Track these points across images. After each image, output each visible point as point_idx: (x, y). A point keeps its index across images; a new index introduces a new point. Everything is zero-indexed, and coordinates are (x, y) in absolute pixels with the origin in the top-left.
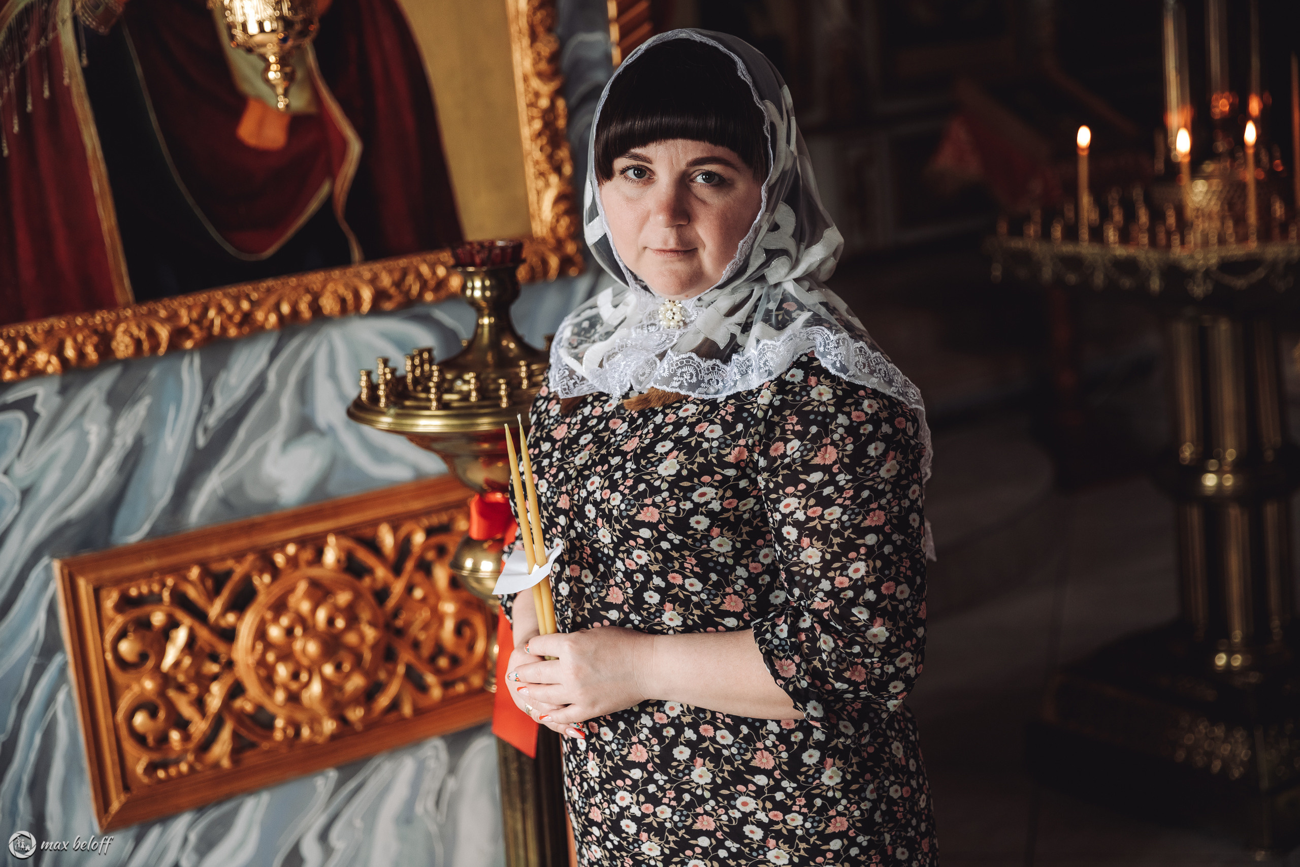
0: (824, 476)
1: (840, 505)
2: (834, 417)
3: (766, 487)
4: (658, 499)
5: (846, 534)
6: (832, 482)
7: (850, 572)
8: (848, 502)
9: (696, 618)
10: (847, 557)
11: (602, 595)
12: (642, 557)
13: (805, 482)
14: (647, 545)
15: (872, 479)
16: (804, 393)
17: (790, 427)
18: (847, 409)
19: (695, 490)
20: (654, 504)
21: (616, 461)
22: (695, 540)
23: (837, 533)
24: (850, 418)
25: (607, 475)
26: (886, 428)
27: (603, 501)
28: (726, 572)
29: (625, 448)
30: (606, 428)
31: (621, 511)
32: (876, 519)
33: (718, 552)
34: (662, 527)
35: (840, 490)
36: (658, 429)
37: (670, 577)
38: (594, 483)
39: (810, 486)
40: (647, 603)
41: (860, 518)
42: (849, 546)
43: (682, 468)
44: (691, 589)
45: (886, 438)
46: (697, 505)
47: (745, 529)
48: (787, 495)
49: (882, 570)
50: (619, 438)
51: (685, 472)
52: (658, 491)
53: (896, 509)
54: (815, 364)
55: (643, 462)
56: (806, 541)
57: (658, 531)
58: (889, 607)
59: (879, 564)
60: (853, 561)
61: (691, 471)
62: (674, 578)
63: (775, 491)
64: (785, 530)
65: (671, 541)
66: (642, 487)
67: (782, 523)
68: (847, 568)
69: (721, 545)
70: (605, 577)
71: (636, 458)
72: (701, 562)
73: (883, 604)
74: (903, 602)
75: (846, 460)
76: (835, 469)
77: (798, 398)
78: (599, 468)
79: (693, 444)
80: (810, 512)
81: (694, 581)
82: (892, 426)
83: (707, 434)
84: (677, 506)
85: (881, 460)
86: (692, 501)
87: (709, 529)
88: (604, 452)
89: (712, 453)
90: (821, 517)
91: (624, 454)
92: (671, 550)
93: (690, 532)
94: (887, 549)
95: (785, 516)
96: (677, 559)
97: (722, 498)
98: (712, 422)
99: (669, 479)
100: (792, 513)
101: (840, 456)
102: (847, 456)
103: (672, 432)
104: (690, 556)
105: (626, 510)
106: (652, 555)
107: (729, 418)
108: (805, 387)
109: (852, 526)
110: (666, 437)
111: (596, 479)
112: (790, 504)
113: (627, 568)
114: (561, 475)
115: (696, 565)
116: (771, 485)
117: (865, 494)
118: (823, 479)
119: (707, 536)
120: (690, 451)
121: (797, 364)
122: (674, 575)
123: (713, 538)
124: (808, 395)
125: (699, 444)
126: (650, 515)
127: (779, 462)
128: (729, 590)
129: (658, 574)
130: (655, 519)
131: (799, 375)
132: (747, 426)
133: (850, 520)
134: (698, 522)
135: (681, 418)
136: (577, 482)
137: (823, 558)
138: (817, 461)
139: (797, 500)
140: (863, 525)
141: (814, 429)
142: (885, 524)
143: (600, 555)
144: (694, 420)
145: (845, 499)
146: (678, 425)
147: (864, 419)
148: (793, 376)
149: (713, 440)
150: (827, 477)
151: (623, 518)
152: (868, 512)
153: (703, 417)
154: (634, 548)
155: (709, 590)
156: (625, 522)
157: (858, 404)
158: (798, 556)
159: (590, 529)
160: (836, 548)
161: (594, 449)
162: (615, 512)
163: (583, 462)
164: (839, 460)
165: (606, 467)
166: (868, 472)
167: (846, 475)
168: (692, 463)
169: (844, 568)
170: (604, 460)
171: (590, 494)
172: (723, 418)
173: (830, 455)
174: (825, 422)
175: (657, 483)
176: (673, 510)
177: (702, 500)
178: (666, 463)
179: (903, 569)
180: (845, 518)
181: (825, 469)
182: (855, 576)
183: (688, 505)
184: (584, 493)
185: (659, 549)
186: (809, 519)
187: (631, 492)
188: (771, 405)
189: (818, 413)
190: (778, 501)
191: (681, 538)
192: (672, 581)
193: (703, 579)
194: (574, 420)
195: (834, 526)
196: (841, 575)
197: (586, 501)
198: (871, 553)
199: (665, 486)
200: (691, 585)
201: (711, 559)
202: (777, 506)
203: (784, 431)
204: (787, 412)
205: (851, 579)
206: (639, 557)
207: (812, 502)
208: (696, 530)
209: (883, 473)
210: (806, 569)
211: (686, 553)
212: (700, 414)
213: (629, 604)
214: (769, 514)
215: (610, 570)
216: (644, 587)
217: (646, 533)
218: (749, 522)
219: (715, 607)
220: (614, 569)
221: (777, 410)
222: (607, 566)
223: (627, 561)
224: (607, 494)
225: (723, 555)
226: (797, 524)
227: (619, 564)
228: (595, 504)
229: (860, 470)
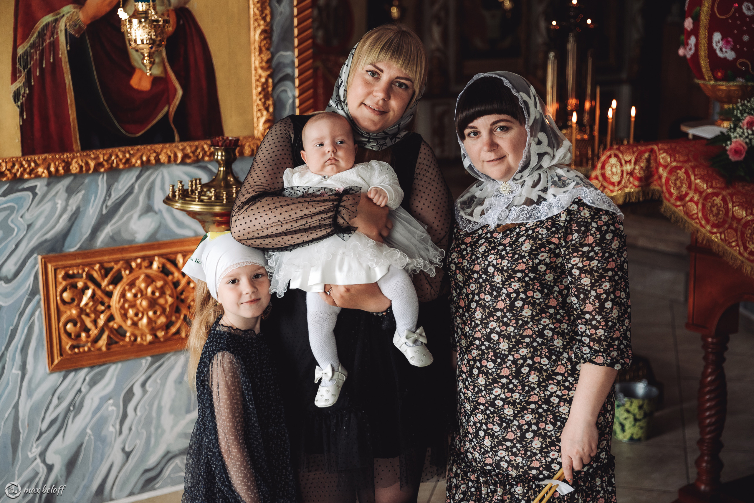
1: (597, 260)
2: (591, 224)
3: (565, 253)
4: (525, 260)
5: (600, 271)
6: (593, 250)
7: (603, 287)
8: (600, 259)
10: (601, 281)
11: (494, 305)
12: (516, 285)
13: (581, 251)
14: (519, 280)
15: (609, 249)
16: (578, 214)
17: (574, 228)
18: (595, 220)
19: (539, 255)
20: (523, 262)
21: (501, 248)
22: (540, 275)
23: (596, 271)
24: (597, 224)
25: (498, 253)
26: (612, 228)
27: (497, 264)
28: (550, 289)
29: (504, 243)
30: (492, 237)
31: (508, 267)
32: (612, 265)
33: (548, 280)
34: (527, 271)
35: (596, 254)
36: (518, 234)
37: (527, 293)
38: (492, 258)
39: (584, 253)
40: (516, 306)
41: (605, 265)
42: (601, 276)
43: (532, 246)
44: (536, 297)
45: (612, 232)
46: (540, 261)
47: (559, 270)
48: (574, 257)
49: (615, 286)
50: (499, 239)
51: (534, 248)
52: (524, 257)
53: (619, 261)
54: (582, 202)
55: (514, 246)
56: (583, 275)
57: (525, 273)
59: (614, 283)
63: (568, 255)
64: (573, 271)
65: (530, 277)
66: (516, 256)
67: (572, 268)
68: (602, 285)
69: (549, 277)
70: (496, 297)
71: (511, 245)
72: (542, 285)
73: (617, 300)
74: (623, 299)
75: (598, 241)
76: (594, 245)
77: (576, 216)
78: (492, 252)
80: (584, 263)
81: (538, 293)
82: (614, 227)
83: (540, 232)
84: (533, 262)
85: (612, 241)
86: (538, 259)
87: (545, 271)
89: (544, 239)
90: (589, 265)
91: (504, 245)
92: (529, 281)
93: (538, 272)
95: (573, 265)
96: (531, 284)
97: (550, 257)
98: (542, 227)
99: (528, 251)
100: (577, 264)
101: (595, 240)
103: (525, 233)
104: (537, 283)
105: (510, 266)
106: (521, 284)
107: (549, 226)
108: (579, 211)
109: (603, 268)
111: (492, 256)
112: (575, 260)
113: (508, 292)
114: (474, 257)
115: (539, 287)
116: (567, 253)
117: (607, 255)
119: (545, 273)
120: (534, 239)
121: (574, 203)
122: (530, 292)
123: (547, 274)
124: (580, 214)
125: (538, 236)
126: (522, 267)
127: (570, 243)
128: (551, 296)
129: (522, 292)
130: (524, 269)
131: (575, 207)
132: (557, 230)
133: (601, 266)
134: (541, 268)
135: (528, 228)
136: (482, 259)
137: (591, 282)
138: (586, 242)
139: (578, 259)
140: (606, 268)
141: (583, 229)
143: (494, 288)
144: (534, 227)
145: (599, 257)
146: (527, 230)
147: (603, 224)
148: (573, 207)
149: (543, 234)
150: (590, 249)
151: (509, 270)
152: (608, 263)
153: (537, 226)
154: (513, 282)
155: (544, 297)
157: (600, 218)
158: (580, 281)
159: (490, 277)
160: (596, 277)
161: (487, 245)
162: (505, 268)
163: (483, 250)
164: (595, 242)
165: (496, 251)
166: (607, 246)
168: (536, 244)
169: (600, 285)
170: (494, 248)
171: (490, 262)
172: (546, 227)
173: (591, 240)
174: (587, 225)
175: (523, 254)
176: (531, 263)
177: (542, 258)
178: (525, 245)
179: (622, 286)
180: (599, 265)
181: (589, 245)
182: (605, 289)
183: (537, 261)
184: (487, 263)
185: (524, 281)
186: (584, 266)
187: (512, 259)
188: (566, 220)
189: (584, 222)
190: (570, 259)
191: (534, 275)
192: (528, 295)
193: (541, 292)
195: (595, 268)
196: (599, 288)
197: (488, 265)
198: (611, 279)
199: (526, 254)
200: (537, 295)
201: (545, 283)
202: (569, 261)
203: (571, 230)
204: (573, 222)
205: (604, 290)
207: (585, 259)
208: (540, 271)
209: (613, 246)
210: (584, 287)
211: (535, 281)
212: (536, 225)
213: (507, 309)
214: (566, 264)
215: (499, 294)
216: (516, 299)
217: (519, 275)
218: (560, 268)
219: (546, 305)
220: (501, 293)
221: (569, 222)
222: (498, 292)
223: (509, 289)
224: (500, 261)
225: (550, 281)
226: (579, 268)
227: (504, 291)
228: (494, 266)
229: (604, 245)
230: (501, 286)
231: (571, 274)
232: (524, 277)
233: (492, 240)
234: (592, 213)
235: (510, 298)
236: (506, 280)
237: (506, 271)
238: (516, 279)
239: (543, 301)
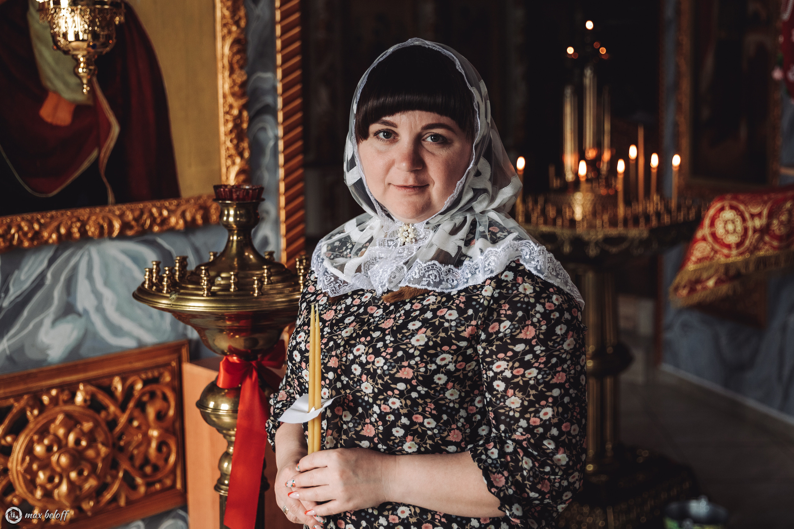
0: (526, 347)
1: (536, 368)
2: (534, 306)
3: (484, 353)
4: (412, 362)
5: (540, 388)
6: (531, 351)
7: (541, 414)
8: (542, 366)
9: (428, 446)
10: (539, 404)
11: (358, 429)
12: (395, 403)
13: (512, 350)
14: (402, 395)
15: (559, 350)
16: (514, 288)
17: (504, 312)
18: (542, 301)
19: (438, 356)
20: (410, 366)
21: (376, 334)
22: (436, 391)
23: (533, 387)
24: (544, 307)
25: (371, 344)
26: (567, 315)
27: (368, 363)
28: (453, 413)
29: (383, 326)
30: (365, 312)
31: (384, 371)
32: (560, 378)
33: (450, 400)
34: (414, 382)
35: (537, 357)
36: (408, 313)
37: (413, 418)
38: (360, 349)
39: (516, 353)
40: (393, 435)
41: (550, 377)
42: (541, 396)
43: (429, 340)
44: (428, 426)
45: (567, 322)
46: (439, 367)
47: (469, 383)
48: (499, 359)
49: (562, 414)
50: (377, 319)
51: (431, 343)
52: (412, 356)
53: (573, 372)
54: (521, 268)
55: (399, 336)
56: (510, 392)
57: (411, 385)
58: (567, 440)
59: (560, 410)
60: (543, 407)
61: (435, 342)
62: (417, 418)
63: (490, 356)
64: (495, 383)
65: (419, 392)
66: (400, 354)
67: (494, 378)
68: (539, 412)
69: (452, 394)
70: (362, 417)
71: (393, 333)
72: (438, 407)
73: (563, 438)
74: (575, 437)
75: (541, 336)
76: (534, 343)
77: (510, 292)
78: (363, 339)
79: (437, 323)
80: (515, 372)
81: (430, 420)
82: (570, 314)
83: (447, 317)
84: (426, 367)
85: (564, 337)
86: (436, 364)
87: (446, 384)
88: (365, 328)
89: (451, 330)
90: (523, 375)
91: (383, 330)
92: (418, 398)
93: (433, 386)
94: (566, 400)
95: (496, 374)
96: (421, 405)
97: (456, 362)
98: (450, 308)
99: (420, 348)
100: (502, 372)
101: (537, 333)
102: (542, 334)
103: (420, 315)
104: (430, 402)
105: (388, 370)
106: (404, 402)
107: (462, 305)
108: (515, 284)
109: (544, 382)
110: (415, 319)
111: (361, 347)
112: (500, 366)
113: (381, 411)
114: (331, 344)
115: (434, 409)
116: (487, 352)
117: (554, 360)
118: (525, 349)
119: (444, 388)
120: (435, 329)
121: (508, 268)
122: (418, 416)
123: (448, 390)
124: (517, 289)
125: (441, 324)
126: (407, 373)
127: (494, 336)
128: (454, 426)
129: (405, 415)
130: (410, 377)
131: (510, 276)
132: (476, 311)
133: (543, 378)
134: (439, 379)
135: (425, 305)
136: (345, 348)
137: (522, 404)
138: (521, 336)
139: (506, 363)
140: (551, 382)
141: (520, 314)
142: (566, 382)
143: (360, 401)
144: (435, 307)
145: (540, 363)
146: (423, 310)
147: (553, 308)
148: (506, 276)
149: (452, 321)
150: (528, 348)
151: (386, 375)
152: (555, 373)
153: (441, 305)
154: (390, 397)
155: (440, 426)
156: (386, 378)
157: (549, 298)
158: (504, 402)
159: (354, 382)
160: (532, 398)
161: (357, 326)
162: (379, 372)
163: (348, 334)
164: (536, 336)
165: (369, 339)
166: (556, 345)
167: (541, 347)
168: (437, 337)
169: (537, 412)
170: (366, 334)
171: (356, 357)
172: (457, 306)
173: (530, 333)
174: (528, 308)
175: (411, 351)
176: (422, 370)
177: (443, 363)
178: (417, 337)
179: (575, 414)
180: (540, 377)
181: (527, 342)
182: (544, 418)
183: (434, 367)
184: (351, 357)
185: (410, 398)
186: (514, 377)
187: (391, 358)
188: (492, 297)
189: (523, 302)
190: (492, 363)
191: (426, 389)
192: (415, 420)
193: (437, 418)
194: (339, 308)
195: (532, 382)
196: (535, 416)
197: (353, 362)
198: (557, 402)
199: (417, 353)
200: (429, 423)
201: (444, 405)
202: (491, 366)
203: (499, 315)
204: (503, 302)
205: (541, 420)
206: (394, 403)
207: (517, 364)
208: (437, 384)
209: (565, 346)
210: (509, 411)
211: (428, 400)
212: (439, 302)
213: (379, 437)
214: (484, 372)
215: (367, 413)
216: (394, 424)
217: (401, 386)
218: (471, 378)
219: (443, 439)
220: (371, 412)
221: (496, 300)
222: (365, 410)
223: (383, 406)
224: (371, 358)
225: (453, 401)
226: (505, 379)
227: (376, 409)
228: (361, 364)
229: (550, 344)
230: (371, 400)
231: (491, 389)
232: (409, 392)
233: (366, 317)
234: (538, 289)
235: (385, 422)
236: (381, 392)
237: (380, 377)
238: (396, 392)
239: (439, 433)
